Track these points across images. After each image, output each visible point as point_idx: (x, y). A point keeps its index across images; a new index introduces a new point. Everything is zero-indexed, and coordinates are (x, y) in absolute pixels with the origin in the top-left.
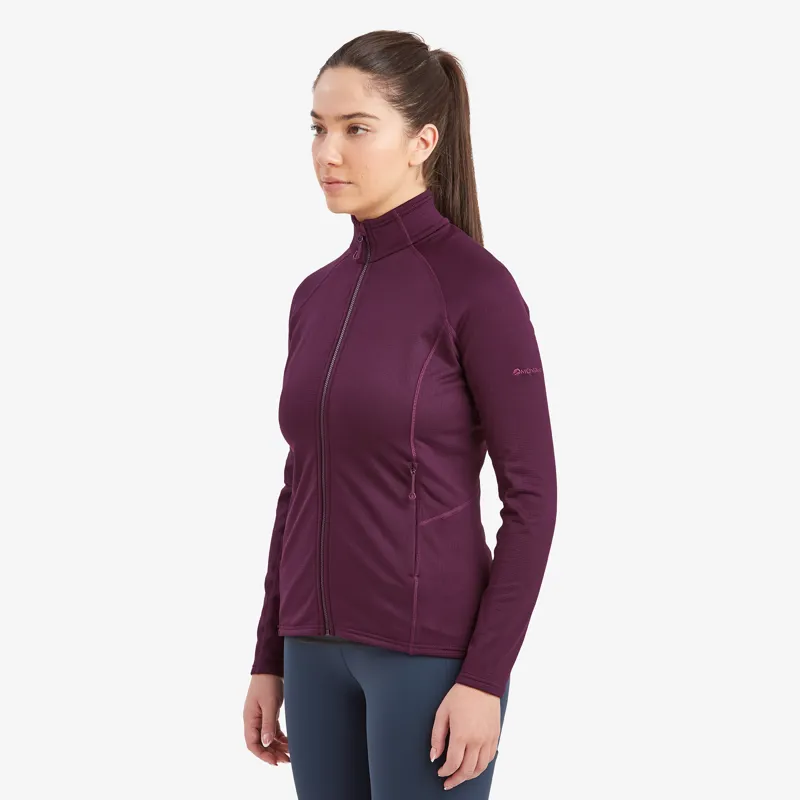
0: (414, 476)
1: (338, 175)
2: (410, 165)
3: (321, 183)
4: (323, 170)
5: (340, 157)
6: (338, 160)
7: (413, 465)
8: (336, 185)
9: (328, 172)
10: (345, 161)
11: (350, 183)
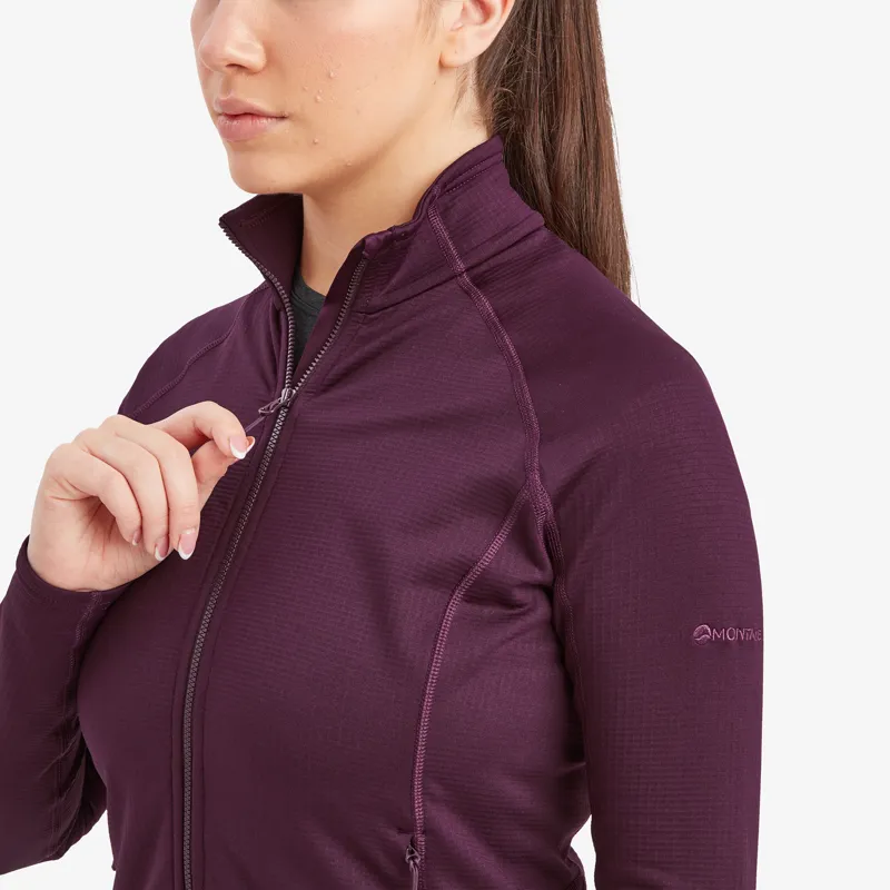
0: (416, 873)
1: (252, 94)
2: (442, 66)
3: (215, 115)
4: (217, 81)
5: (259, 47)
6: (255, 58)
7: (413, 843)
8: (247, 123)
9: (228, 86)
10: (272, 57)
11: (283, 118)
